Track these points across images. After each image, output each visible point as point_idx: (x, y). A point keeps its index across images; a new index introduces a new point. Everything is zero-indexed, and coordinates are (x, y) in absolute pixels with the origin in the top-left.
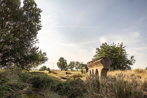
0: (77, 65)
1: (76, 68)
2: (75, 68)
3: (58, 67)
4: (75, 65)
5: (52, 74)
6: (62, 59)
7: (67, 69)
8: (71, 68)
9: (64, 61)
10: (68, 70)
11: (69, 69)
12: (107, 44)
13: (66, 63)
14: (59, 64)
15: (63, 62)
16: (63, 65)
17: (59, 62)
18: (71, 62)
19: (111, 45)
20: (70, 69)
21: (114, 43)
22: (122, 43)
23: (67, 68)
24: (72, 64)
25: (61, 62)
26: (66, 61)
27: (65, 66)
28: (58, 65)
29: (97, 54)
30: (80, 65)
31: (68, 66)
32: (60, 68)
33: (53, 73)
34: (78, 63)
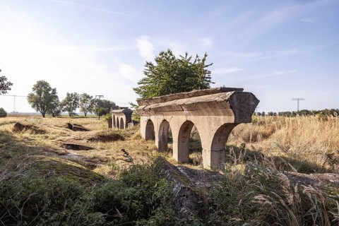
0: (84, 101)
1: (84, 110)
2: (80, 109)
3: (33, 107)
4: (80, 102)
5: (27, 134)
6: (42, 87)
7: (59, 112)
8: (69, 110)
9: (50, 92)
10: (63, 113)
11: (63, 111)
12: (171, 54)
13: (57, 97)
14: (36, 98)
15: (46, 93)
16: (48, 102)
17: (36, 94)
18: (68, 95)
19: (181, 59)
20: (67, 113)
21: (187, 54)
22: (206, 56)
23: (58, 108)
24: (72, 100)
25: (39, 93)
26: (54, 90)
27: (53, 105)
28: (30, 102)
29: (146, 77)
30: (93, 102)
31: (62, 105)
32: (38, 109)
33: (29, 131)
34: (88, 97)
